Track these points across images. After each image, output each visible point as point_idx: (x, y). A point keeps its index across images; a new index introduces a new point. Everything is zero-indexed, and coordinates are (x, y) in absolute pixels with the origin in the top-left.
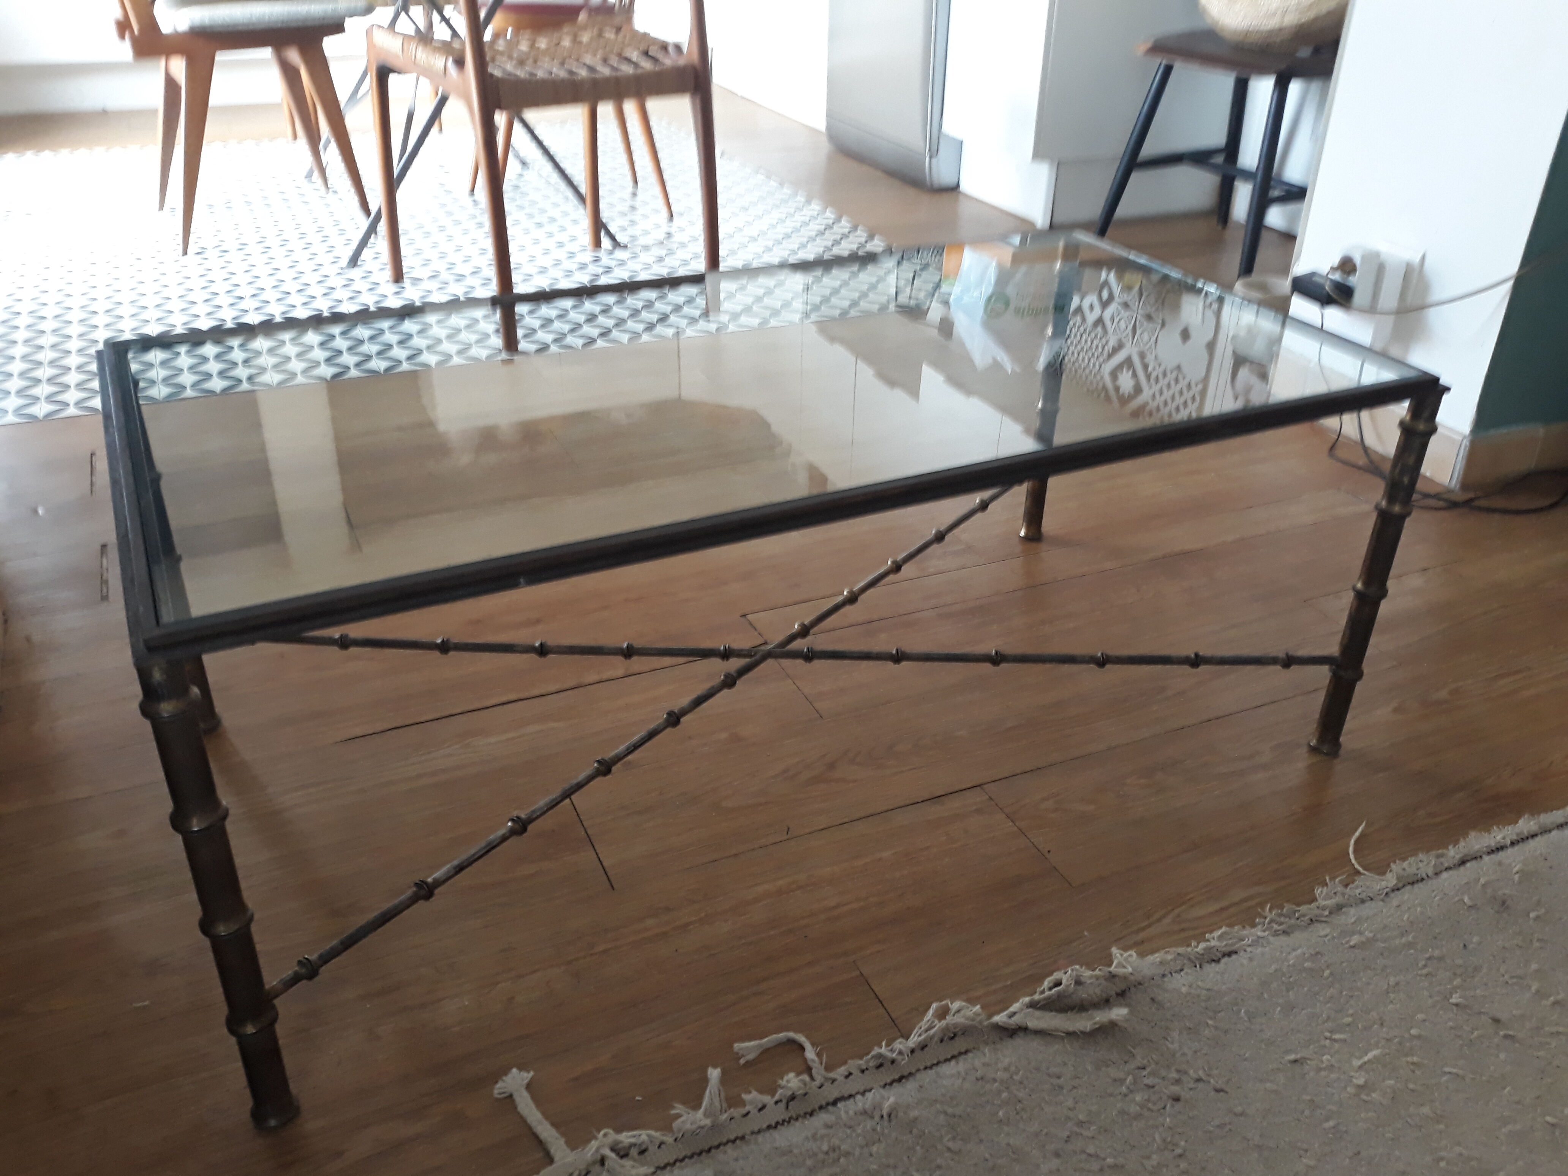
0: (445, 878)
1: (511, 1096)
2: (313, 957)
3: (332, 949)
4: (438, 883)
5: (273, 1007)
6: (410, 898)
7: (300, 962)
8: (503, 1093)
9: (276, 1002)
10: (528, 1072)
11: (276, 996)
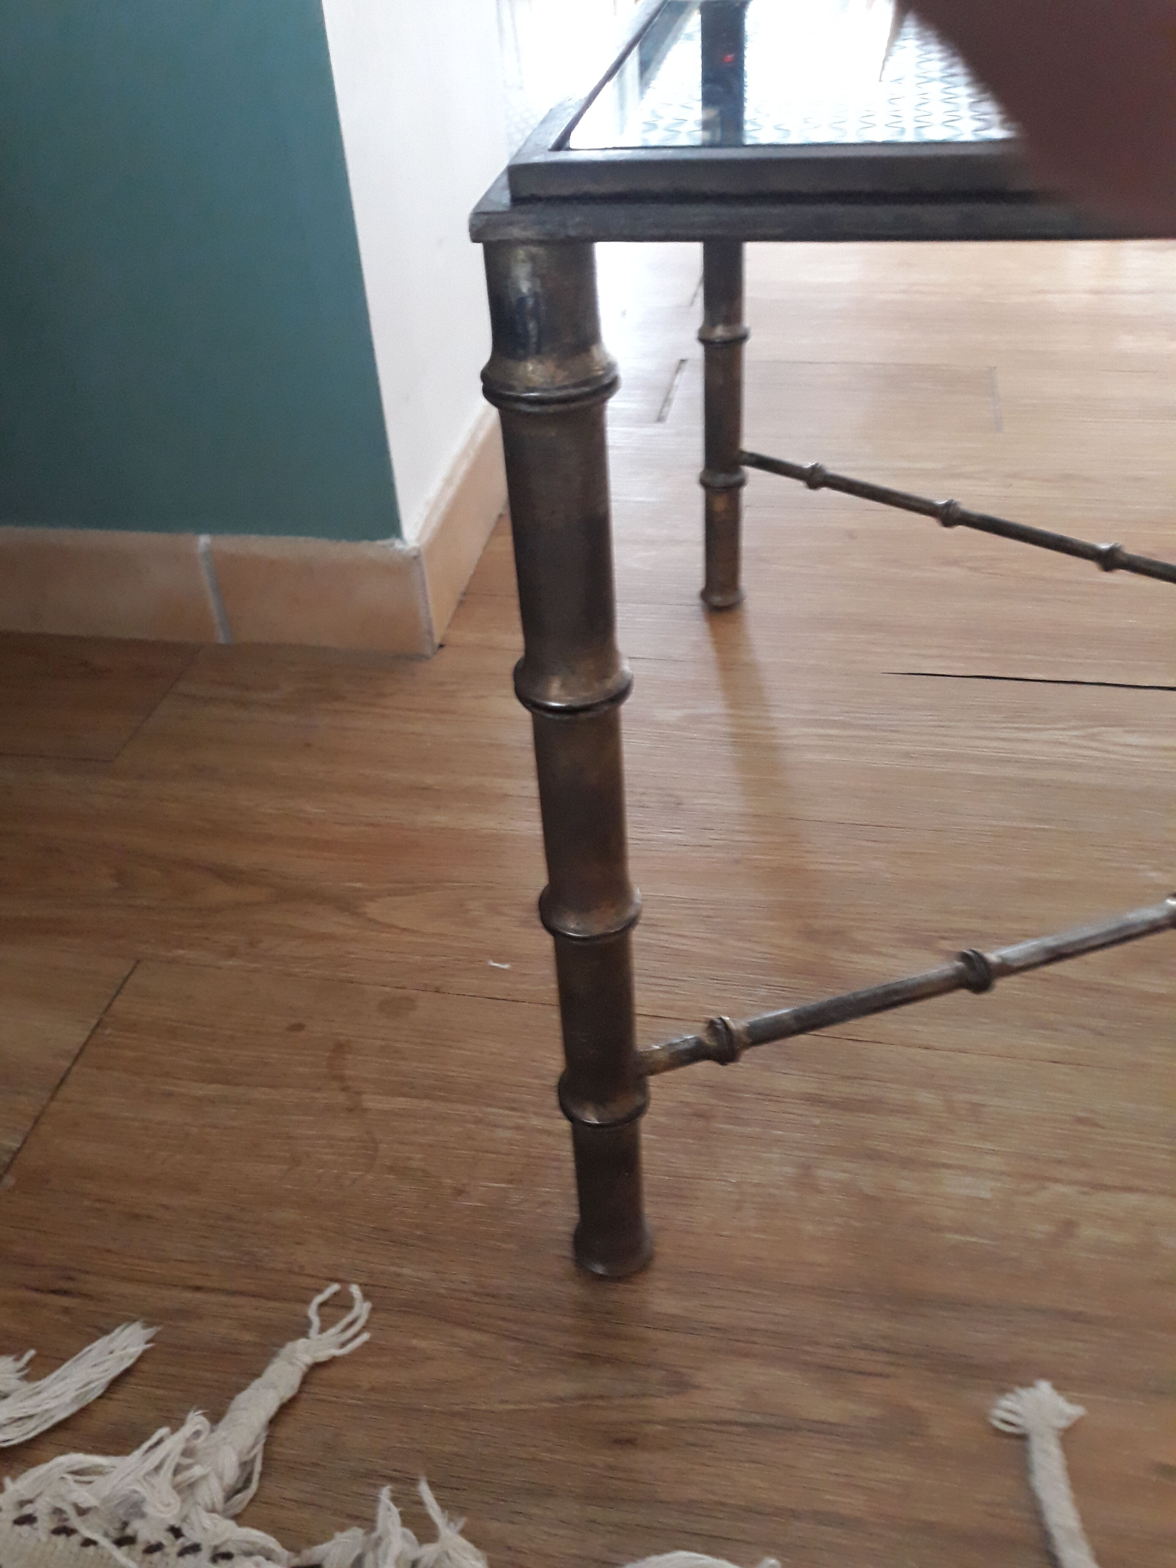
0: (1021, 964)
1: (1023, 1438)
2: (737, 1024)
3: (777, 1020)
4: (1006, 969)
5: (643, 1089)
6: (947, 979)
7: (712, 1024)
8: (1011, 1424)
9: (653, 1081)
10: (1071, 1401)
11: (653, 1072)
